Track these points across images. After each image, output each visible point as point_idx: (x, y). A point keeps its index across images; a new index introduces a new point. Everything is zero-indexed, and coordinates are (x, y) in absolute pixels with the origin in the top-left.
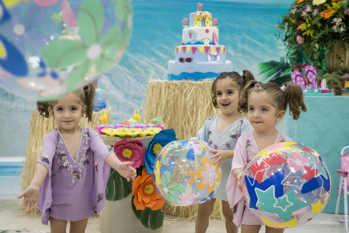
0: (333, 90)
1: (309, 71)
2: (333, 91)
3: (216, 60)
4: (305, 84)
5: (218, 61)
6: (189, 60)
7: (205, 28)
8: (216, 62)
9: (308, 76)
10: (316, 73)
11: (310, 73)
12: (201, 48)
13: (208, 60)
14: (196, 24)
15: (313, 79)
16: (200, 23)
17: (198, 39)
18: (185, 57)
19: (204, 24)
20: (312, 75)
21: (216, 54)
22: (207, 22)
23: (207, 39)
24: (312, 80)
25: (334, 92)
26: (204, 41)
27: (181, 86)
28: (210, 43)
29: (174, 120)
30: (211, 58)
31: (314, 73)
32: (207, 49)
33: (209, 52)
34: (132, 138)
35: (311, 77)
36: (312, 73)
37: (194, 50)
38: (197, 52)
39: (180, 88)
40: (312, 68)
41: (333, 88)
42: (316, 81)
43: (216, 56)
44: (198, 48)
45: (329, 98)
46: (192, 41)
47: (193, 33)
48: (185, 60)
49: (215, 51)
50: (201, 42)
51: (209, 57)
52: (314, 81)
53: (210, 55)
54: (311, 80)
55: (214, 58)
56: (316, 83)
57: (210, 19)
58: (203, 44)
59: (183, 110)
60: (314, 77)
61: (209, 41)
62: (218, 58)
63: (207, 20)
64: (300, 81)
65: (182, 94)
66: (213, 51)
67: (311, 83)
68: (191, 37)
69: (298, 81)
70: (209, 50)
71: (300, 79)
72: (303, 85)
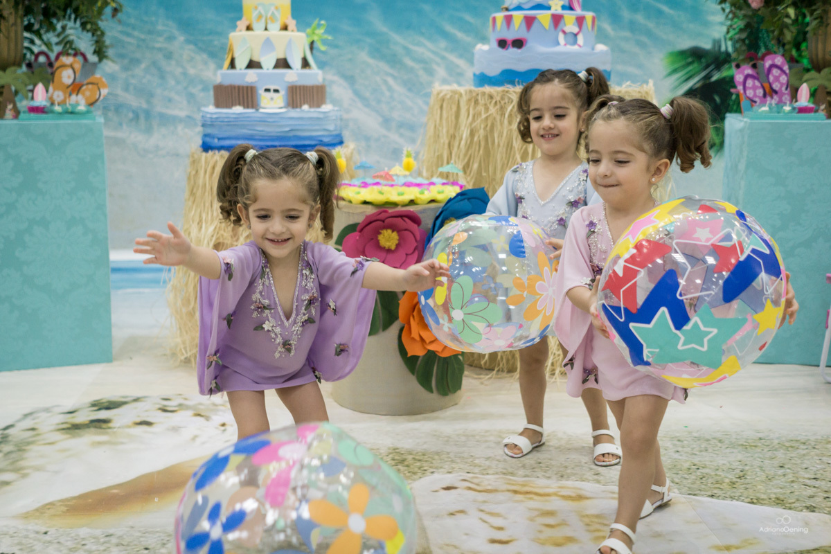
0: (823, 107)
1: (773, 66)
2: (823, 110)
3: (575, 42)
4: (765, 95)
5: (580, 46)
6: (519, 43)
8: (576, 47)
9: (771, 78)
10: (787, 71)
11: (775, 72)
12: (544, 17)
13: (558, 44)
15: (782, 85)
18: (510, 36)
20: (780, 76)
21: (576, 30)
24: (779, 86)
25: (825, 111)
26: (551, 4)
27: (502, 98)
28: (563, 7)
29: (487, 171)
30: (565, 39)
31: (784, 72)
32: (557, 19)
33: (561, 26)
34: (399, 207)
35: (777, 79)
36: (779, 71)
37: (529, 21)
38: (535, 26)
39: (500, 102)
40: (779, 61)
41: (823, 104)
42: (786, 89)
43: (576, 35)
44: (538, 17)
45: (813, 123)
46: (524, 4)
48: (510, 43)
49: (574, 25)
50: (545, 4)
51: (561, 37)
52: (784, 89)
53: (564, 32)
54: (776, 86)
55: (571, 38)
56: (786, 92)
58: (549, 8)
59: (504, 150)
60: (784, 79)
61: (562, 3)
62: (580, 39)
64: (754, 88)
65: (503, 115)
66: (570, 25)
67: (776, 92)
69: (750, 88)
70: (562, 22)
71: (754, 83)
72: (759, 97)
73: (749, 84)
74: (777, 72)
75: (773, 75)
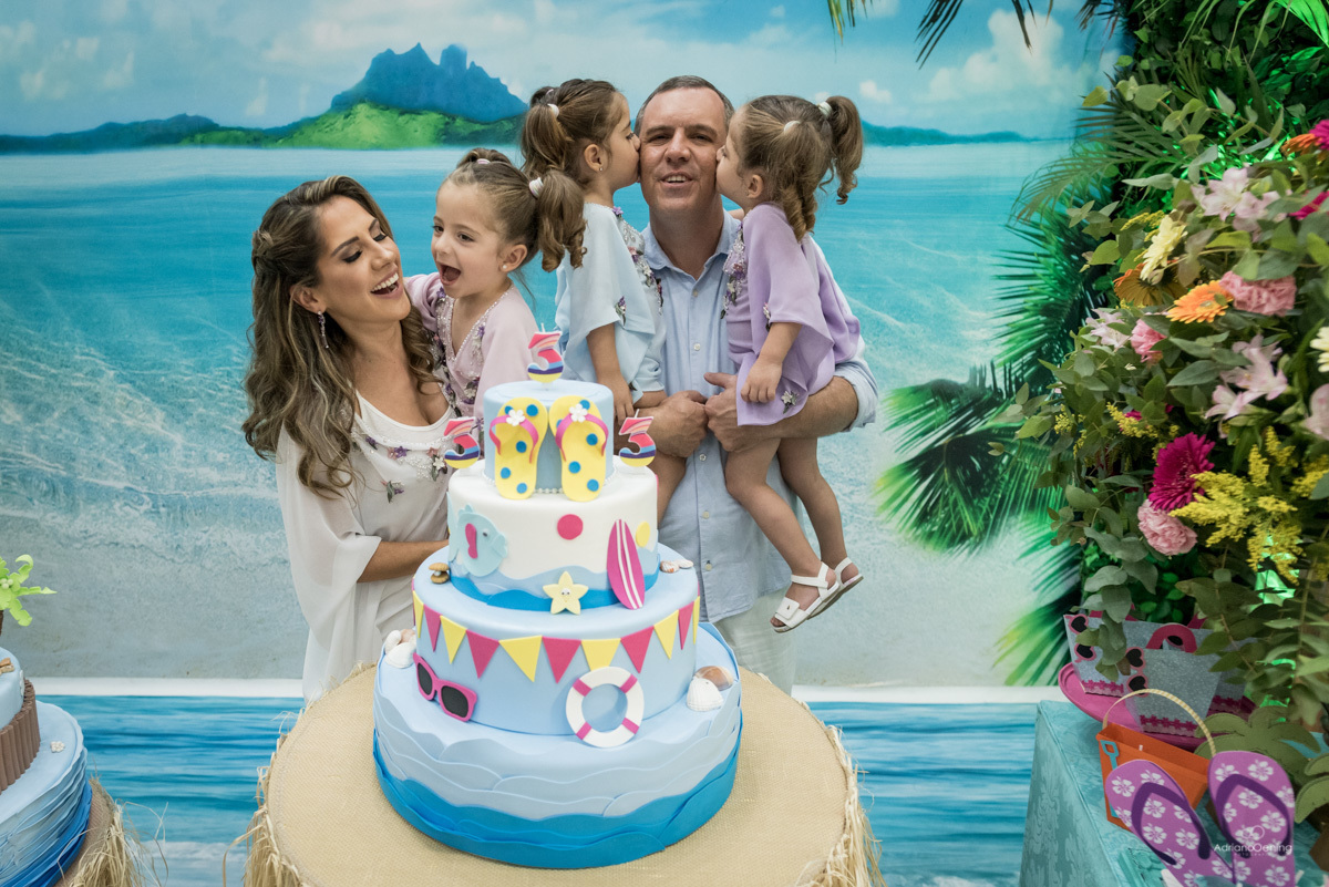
1: (1239, 781)
3: (619, 718)
4: (1204, 850)
5: (632, 729)
6: (457, 702)
7: (558, 506)
9: (1230, 811)
10: (1288, 803)
11: (1245, 796)
12: (526, 644)
14: (506, 473)
15: (1267, 838)
16: (525, 470)
17: (517, 572)
19: (550, 480)
20: (1261, 811)
22: (575, 467)
23: (566, 577)
26: (550, 590)
28: (587, 602)
30: (587, 711)
31: (1275, 802)
33: (573, 673)
35: (1249, 817)
36: (1260, 799)
40: (1261, 771)
43: (623, 693)
47: (485, 535)
48: (436, 687)
50: (533, 590)
51: (574, 705)
53: (583, 689)
55: (606, 707)
56: (1281, 859)
57: (592, 440)
58: (545, 604)
60: (1274, 822)
61: (583, 590)
63: (573, 448)
64: (1168, 823)
66: (603, 666)
68: (473, 553)
69: (1156, 822)
70: (577, 658)
71: (1169, 813)
72: (1183, 850)
73: (1152, 808)
74: (1252, 799)
75: (1236, 805)
